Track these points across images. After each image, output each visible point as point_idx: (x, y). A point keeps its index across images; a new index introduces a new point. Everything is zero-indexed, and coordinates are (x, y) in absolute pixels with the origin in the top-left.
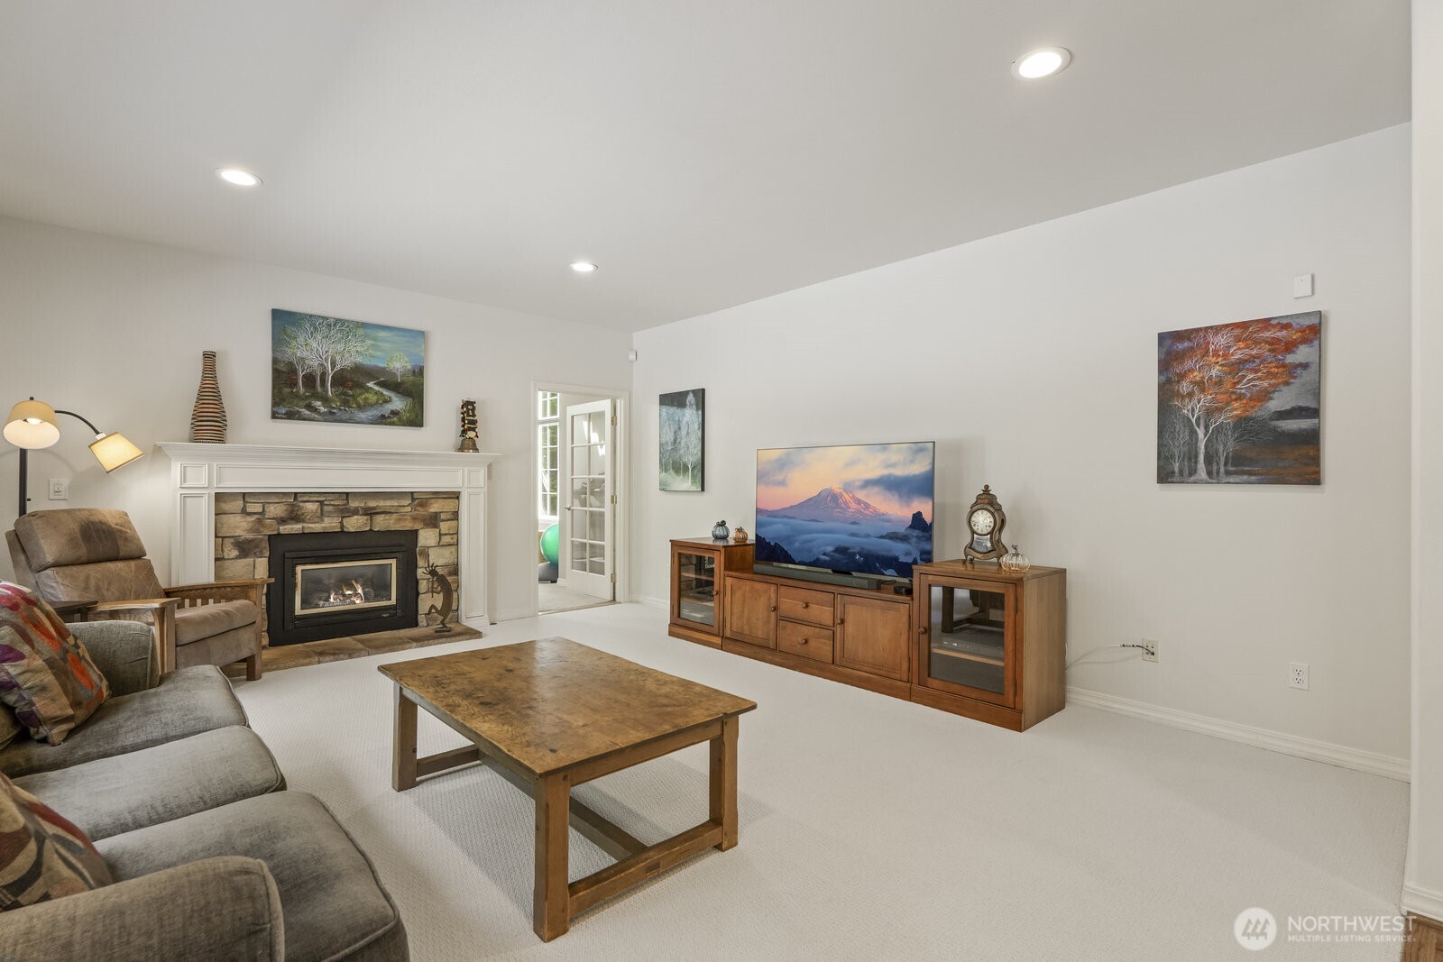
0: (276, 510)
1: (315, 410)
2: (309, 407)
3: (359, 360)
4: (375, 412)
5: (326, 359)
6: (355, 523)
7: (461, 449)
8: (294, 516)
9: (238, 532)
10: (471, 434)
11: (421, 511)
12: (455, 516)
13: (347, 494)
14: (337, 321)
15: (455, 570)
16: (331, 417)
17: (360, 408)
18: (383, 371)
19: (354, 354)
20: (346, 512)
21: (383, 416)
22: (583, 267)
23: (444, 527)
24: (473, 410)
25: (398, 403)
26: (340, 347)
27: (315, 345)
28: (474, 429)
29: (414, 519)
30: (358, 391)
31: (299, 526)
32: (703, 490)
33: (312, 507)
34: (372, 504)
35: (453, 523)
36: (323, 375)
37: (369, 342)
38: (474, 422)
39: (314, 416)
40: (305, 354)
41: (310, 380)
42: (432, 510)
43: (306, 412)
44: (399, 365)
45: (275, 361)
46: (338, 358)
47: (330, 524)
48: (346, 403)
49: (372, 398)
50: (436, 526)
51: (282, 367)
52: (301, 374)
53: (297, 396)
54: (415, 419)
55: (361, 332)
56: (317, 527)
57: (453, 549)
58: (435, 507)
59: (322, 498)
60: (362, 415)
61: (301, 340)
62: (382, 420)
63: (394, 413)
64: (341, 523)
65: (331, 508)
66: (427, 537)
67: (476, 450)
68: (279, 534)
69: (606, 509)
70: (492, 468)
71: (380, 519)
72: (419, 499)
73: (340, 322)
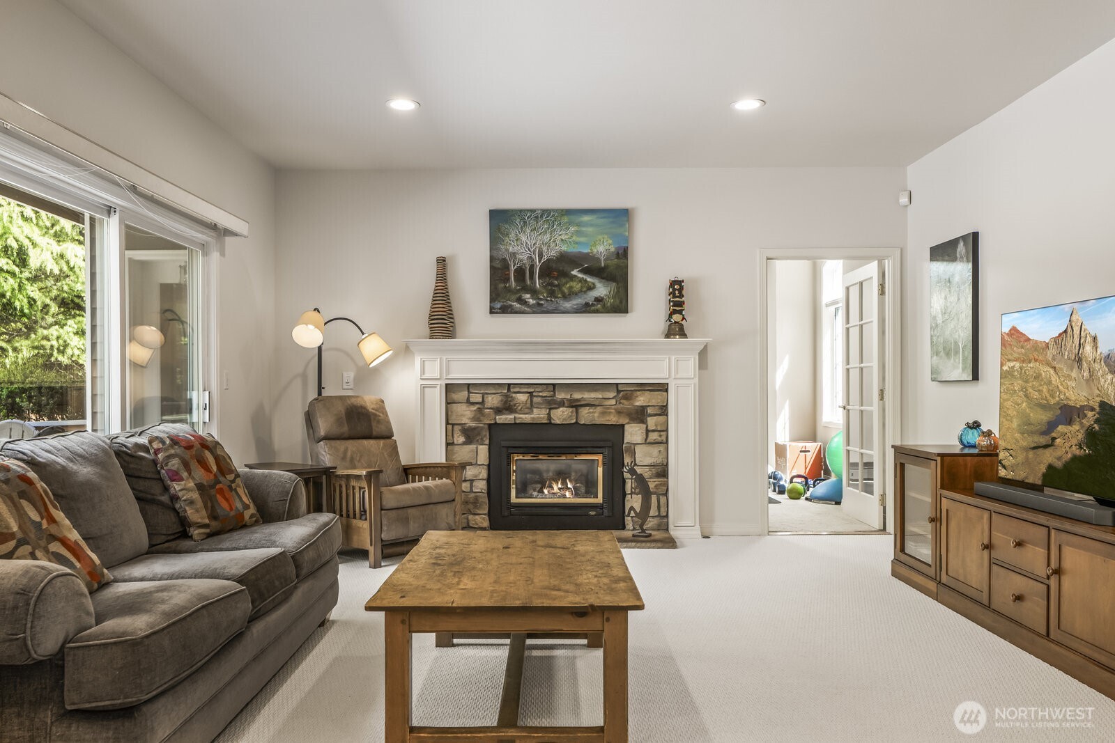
0: (493, 400)
1: (524, 302)
2: (520, 300)
3: (564, 248)
5: (534, 251)
6: (561, 415)
7: (667, 336)
8: (507, 407)
9: (464, 420)
10: (676, 317)
11: (626, 404)
12: (663, 411)
13: (554, 385)
14: (544, 211)
15: (662, 472)
16: (539, 309)
18: (587, 257)
19: (561, 242)
20: (553, 404)
21: (587, 304)
22: (747, 105)
23: (652, 422)
24: (681, 290)
25: (602, 290)
26: (547, 237)
27: (524, 239)
28: (680, 312)
29: (619, 413)
30: (564, 280)
31: (512, 416)
32: (976, 377)
33: (522, 398)
34: (577, 396)
35: (662, 418)
36: (532, 267)
37: (573, 229)
38: (681, 304)
39: (525, 308)
40: (516, 249)
41: (520, 273)
42: (637, 404)
43: (517, 305)
44: (602, 248)
45: (492, 259)
46: (545, 249)
47: (539, 415)
48: (552, 294)
49: (577, 286)
50: (643, 421)
51: (497, 264)
52: (513, 269)
53: (509, 290)
54: (620, 306)
55: (565, 219)
56: (527, 418)
57: (662, 447)
58: (641, 400)
59: (531, 388)
61: (512, 236)
62: (586, 309)
63: (598, 300)
64: (549, 414)
65: (539, 399)
66: (634, 433)
67: (683, 334)
68: (496, 423)
69: (874, 408)
70: (703, 354)
71: (584, 412)
72: (624, 391)
73: (546, 212)
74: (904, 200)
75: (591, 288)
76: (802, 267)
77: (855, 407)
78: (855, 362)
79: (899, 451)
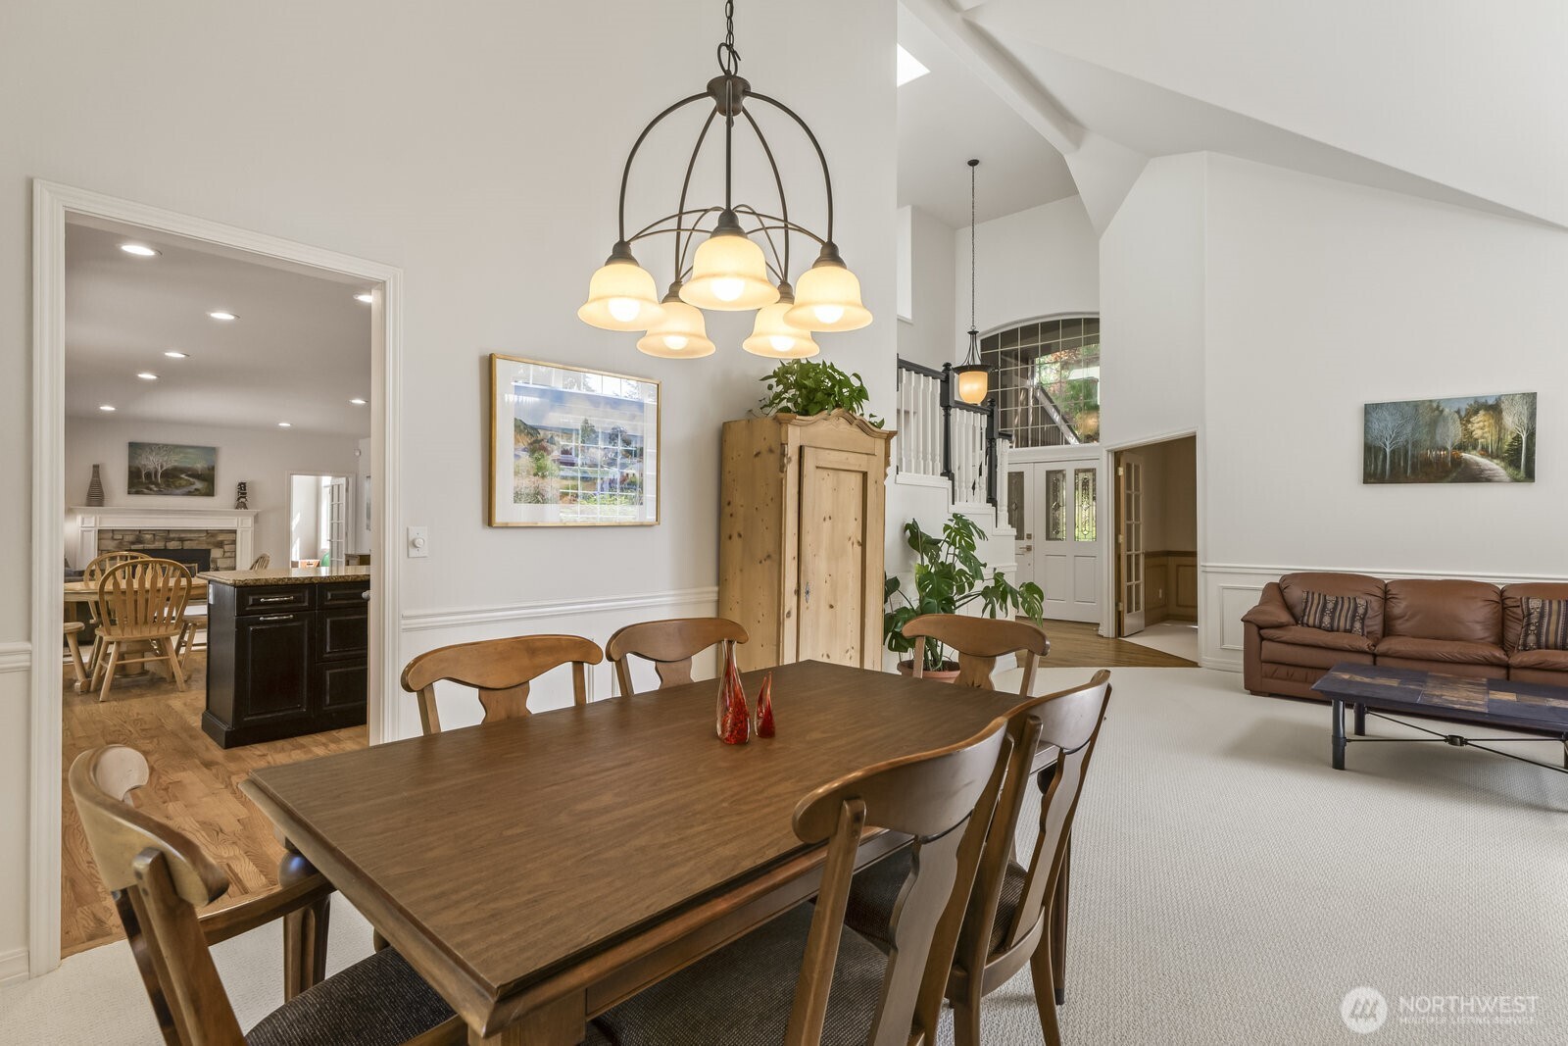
0: (129, 538)
1: (151, 490)
2: (148, 488)
3: (176, 464)
4: (186, 490)
5: (158, 465)
7: (237, 508)
8: (140, 540)
9: (110, 548)
10: (242, 500)
11: (212, 540)
12: (234, 542)
13: (169, 530)
14: (164, 445)
16: (160, 493)
17: (176, 487)
18: (189, 469)
19: (173, 461)
20: (168, 539)
21: (190, 492)
22: (285, 424)
23: (227, 548)
24: (245, 487)
25: (199, 485)
26: (166, 458)
27: (151, 458)
28: (244, 497)
29: (208, 543)
30: (176, 479)
31: (142, 546)
33: (148, 537)
34: (183, 535)
35: (233, 546)
36: (156, 472)
37: (182, 455)
38: (245, 493)
39: (150, 492)
40: (146, 463)
41: (148, 475)
43: (145, 491)
44: (200, 465)
45: (130, 467)
46: (164, 464)
47: (159, 545)
48: (168, 486)
49: (184, 483)
50: (222, 547)
51: (133, 469)
52: (143, 473)
53: (142, 483)
54: (210, 492)
55: (178, 450)
56: (151, 546)
57: (232, 559)
58: (220, 538)
59: (155, 533)
60: (178, 491)
61: (143, 456)
62: (189, 494)
63: (196, 490)
64: (165, 544)
65: (159, 537)
66: (216, 553)
67: (246, 508)
68: (131, 549)
69: (343, 540)
70: (256, 518)
71: (186, 543)
72: (210, 534)
73: (167, 445)
74: (358, 454)
75: (193, 484)
76: (310, 479)
77: (335, 540)
78: (335, 521)
79: (346, 555)
